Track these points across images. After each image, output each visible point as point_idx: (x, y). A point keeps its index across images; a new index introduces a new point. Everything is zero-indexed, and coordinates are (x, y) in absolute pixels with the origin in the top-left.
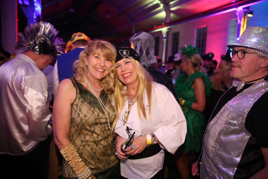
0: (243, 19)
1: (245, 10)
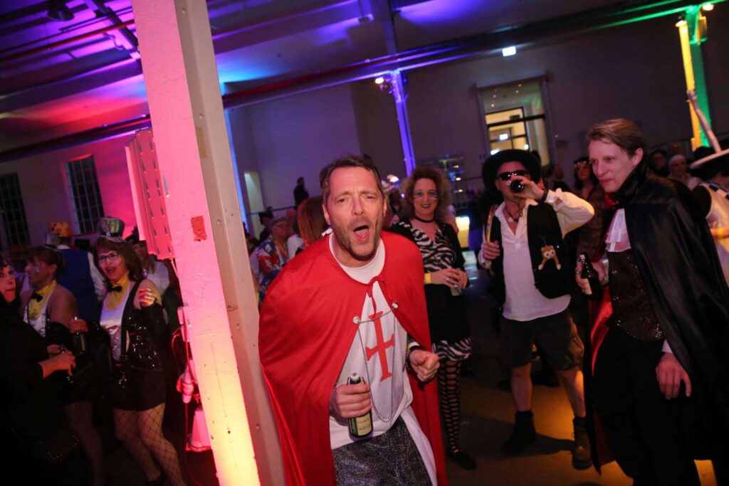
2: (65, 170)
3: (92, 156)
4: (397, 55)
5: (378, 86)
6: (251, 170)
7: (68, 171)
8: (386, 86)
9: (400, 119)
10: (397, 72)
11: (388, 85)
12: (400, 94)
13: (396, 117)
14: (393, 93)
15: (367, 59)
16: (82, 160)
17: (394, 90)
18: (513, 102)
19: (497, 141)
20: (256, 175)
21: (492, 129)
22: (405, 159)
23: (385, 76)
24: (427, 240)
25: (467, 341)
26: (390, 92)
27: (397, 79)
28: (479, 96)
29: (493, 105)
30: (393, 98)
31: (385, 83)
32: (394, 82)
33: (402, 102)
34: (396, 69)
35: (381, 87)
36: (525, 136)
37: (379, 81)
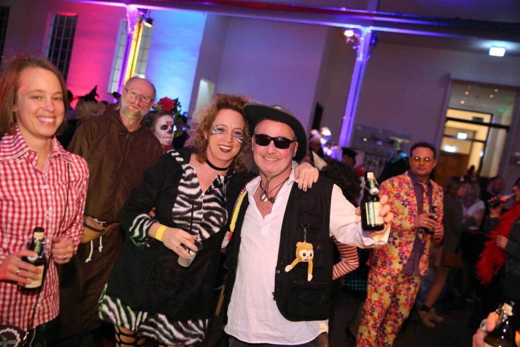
0: (136, 27)
1: (142, 13)
2: (51, 20)
3: (77, 16)
4: (374, 12)
5: (345, 37)
6: (208, 78)
7: (53, 22)
8: (353, 41)
9: (355, 76)
10: (367, 30)
11: (355, 40)
12: (364, 52)
13: (352, 74)
14: (357, 49)
15: (343, 7)
16: (68, 17)
17: (359, 47)
18: (485, 106)
19: (454, 137)
20: (213, 85)
21: (450, 124)
22: (345, 118)
23: (356, 31)
24: (194, 186)
25: (201, 323)
26: (354, 48)
27: (366, 37)
28: (450, 86)
29: (463, 102)
30: (355, 54)
31: (353, 38)
32: (362, 39)
33: (363, 62)
34: (368, 26)
35: (348, 40)
36: (485, 143)
37: (349, 34)
